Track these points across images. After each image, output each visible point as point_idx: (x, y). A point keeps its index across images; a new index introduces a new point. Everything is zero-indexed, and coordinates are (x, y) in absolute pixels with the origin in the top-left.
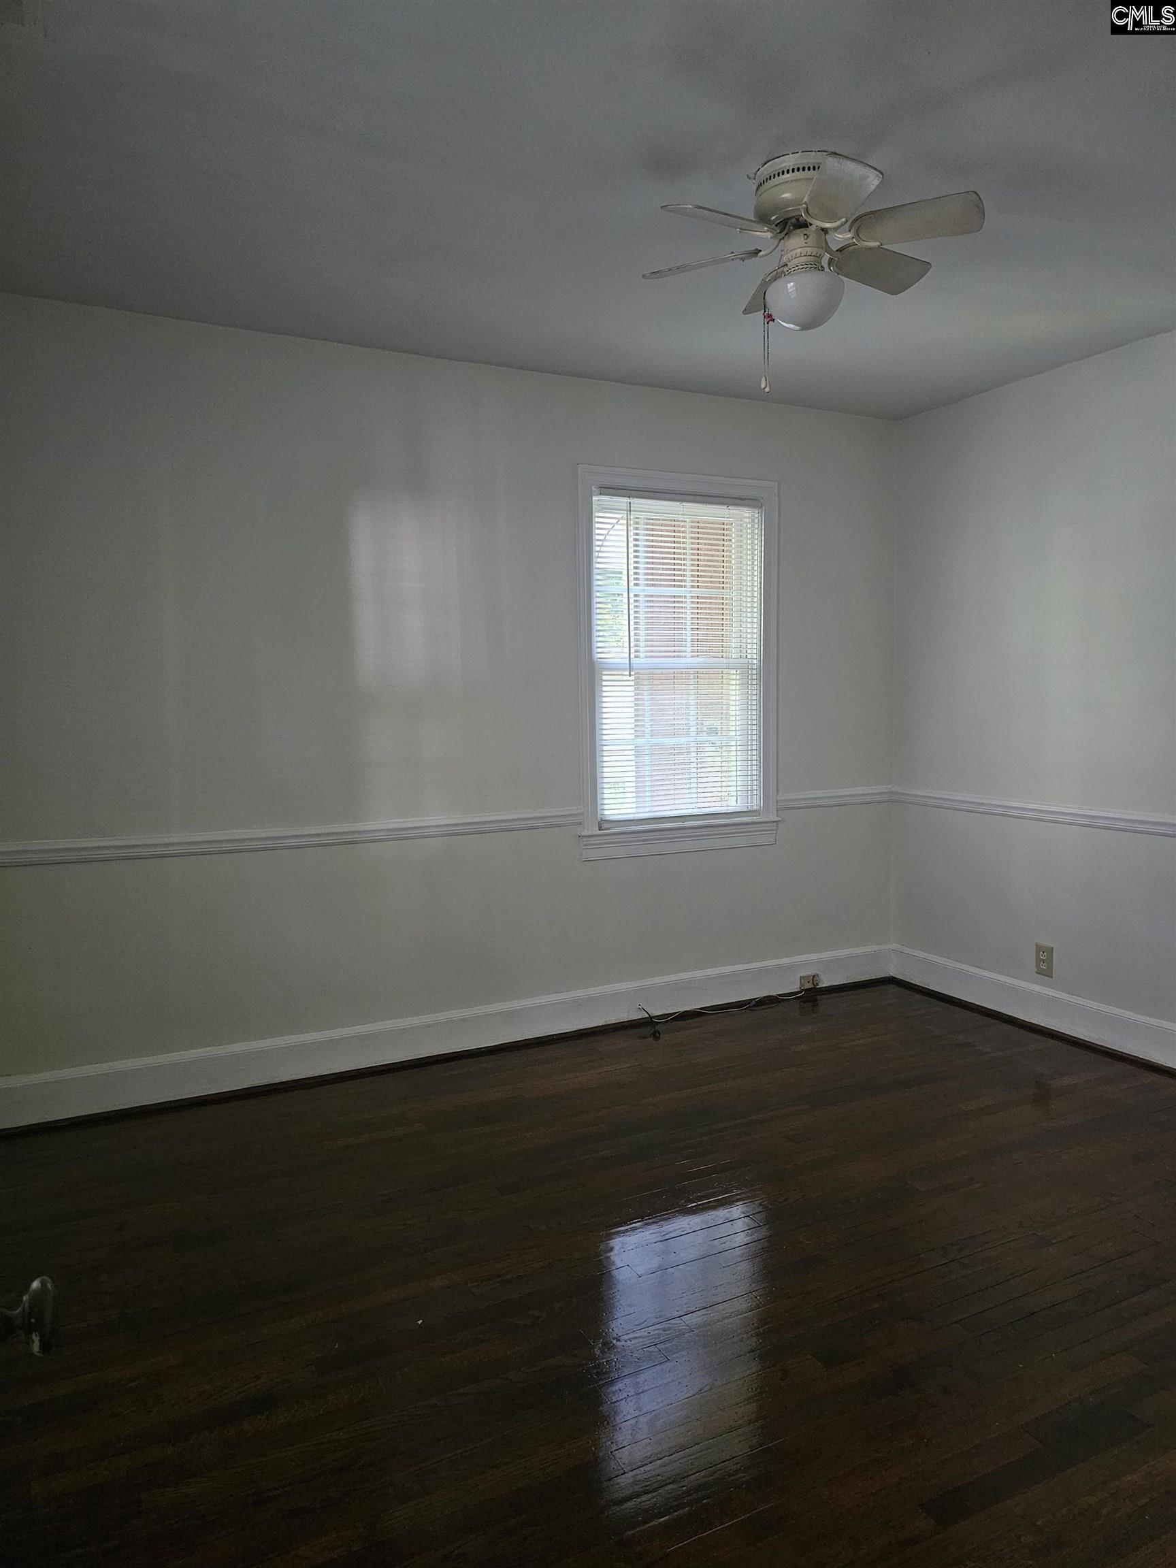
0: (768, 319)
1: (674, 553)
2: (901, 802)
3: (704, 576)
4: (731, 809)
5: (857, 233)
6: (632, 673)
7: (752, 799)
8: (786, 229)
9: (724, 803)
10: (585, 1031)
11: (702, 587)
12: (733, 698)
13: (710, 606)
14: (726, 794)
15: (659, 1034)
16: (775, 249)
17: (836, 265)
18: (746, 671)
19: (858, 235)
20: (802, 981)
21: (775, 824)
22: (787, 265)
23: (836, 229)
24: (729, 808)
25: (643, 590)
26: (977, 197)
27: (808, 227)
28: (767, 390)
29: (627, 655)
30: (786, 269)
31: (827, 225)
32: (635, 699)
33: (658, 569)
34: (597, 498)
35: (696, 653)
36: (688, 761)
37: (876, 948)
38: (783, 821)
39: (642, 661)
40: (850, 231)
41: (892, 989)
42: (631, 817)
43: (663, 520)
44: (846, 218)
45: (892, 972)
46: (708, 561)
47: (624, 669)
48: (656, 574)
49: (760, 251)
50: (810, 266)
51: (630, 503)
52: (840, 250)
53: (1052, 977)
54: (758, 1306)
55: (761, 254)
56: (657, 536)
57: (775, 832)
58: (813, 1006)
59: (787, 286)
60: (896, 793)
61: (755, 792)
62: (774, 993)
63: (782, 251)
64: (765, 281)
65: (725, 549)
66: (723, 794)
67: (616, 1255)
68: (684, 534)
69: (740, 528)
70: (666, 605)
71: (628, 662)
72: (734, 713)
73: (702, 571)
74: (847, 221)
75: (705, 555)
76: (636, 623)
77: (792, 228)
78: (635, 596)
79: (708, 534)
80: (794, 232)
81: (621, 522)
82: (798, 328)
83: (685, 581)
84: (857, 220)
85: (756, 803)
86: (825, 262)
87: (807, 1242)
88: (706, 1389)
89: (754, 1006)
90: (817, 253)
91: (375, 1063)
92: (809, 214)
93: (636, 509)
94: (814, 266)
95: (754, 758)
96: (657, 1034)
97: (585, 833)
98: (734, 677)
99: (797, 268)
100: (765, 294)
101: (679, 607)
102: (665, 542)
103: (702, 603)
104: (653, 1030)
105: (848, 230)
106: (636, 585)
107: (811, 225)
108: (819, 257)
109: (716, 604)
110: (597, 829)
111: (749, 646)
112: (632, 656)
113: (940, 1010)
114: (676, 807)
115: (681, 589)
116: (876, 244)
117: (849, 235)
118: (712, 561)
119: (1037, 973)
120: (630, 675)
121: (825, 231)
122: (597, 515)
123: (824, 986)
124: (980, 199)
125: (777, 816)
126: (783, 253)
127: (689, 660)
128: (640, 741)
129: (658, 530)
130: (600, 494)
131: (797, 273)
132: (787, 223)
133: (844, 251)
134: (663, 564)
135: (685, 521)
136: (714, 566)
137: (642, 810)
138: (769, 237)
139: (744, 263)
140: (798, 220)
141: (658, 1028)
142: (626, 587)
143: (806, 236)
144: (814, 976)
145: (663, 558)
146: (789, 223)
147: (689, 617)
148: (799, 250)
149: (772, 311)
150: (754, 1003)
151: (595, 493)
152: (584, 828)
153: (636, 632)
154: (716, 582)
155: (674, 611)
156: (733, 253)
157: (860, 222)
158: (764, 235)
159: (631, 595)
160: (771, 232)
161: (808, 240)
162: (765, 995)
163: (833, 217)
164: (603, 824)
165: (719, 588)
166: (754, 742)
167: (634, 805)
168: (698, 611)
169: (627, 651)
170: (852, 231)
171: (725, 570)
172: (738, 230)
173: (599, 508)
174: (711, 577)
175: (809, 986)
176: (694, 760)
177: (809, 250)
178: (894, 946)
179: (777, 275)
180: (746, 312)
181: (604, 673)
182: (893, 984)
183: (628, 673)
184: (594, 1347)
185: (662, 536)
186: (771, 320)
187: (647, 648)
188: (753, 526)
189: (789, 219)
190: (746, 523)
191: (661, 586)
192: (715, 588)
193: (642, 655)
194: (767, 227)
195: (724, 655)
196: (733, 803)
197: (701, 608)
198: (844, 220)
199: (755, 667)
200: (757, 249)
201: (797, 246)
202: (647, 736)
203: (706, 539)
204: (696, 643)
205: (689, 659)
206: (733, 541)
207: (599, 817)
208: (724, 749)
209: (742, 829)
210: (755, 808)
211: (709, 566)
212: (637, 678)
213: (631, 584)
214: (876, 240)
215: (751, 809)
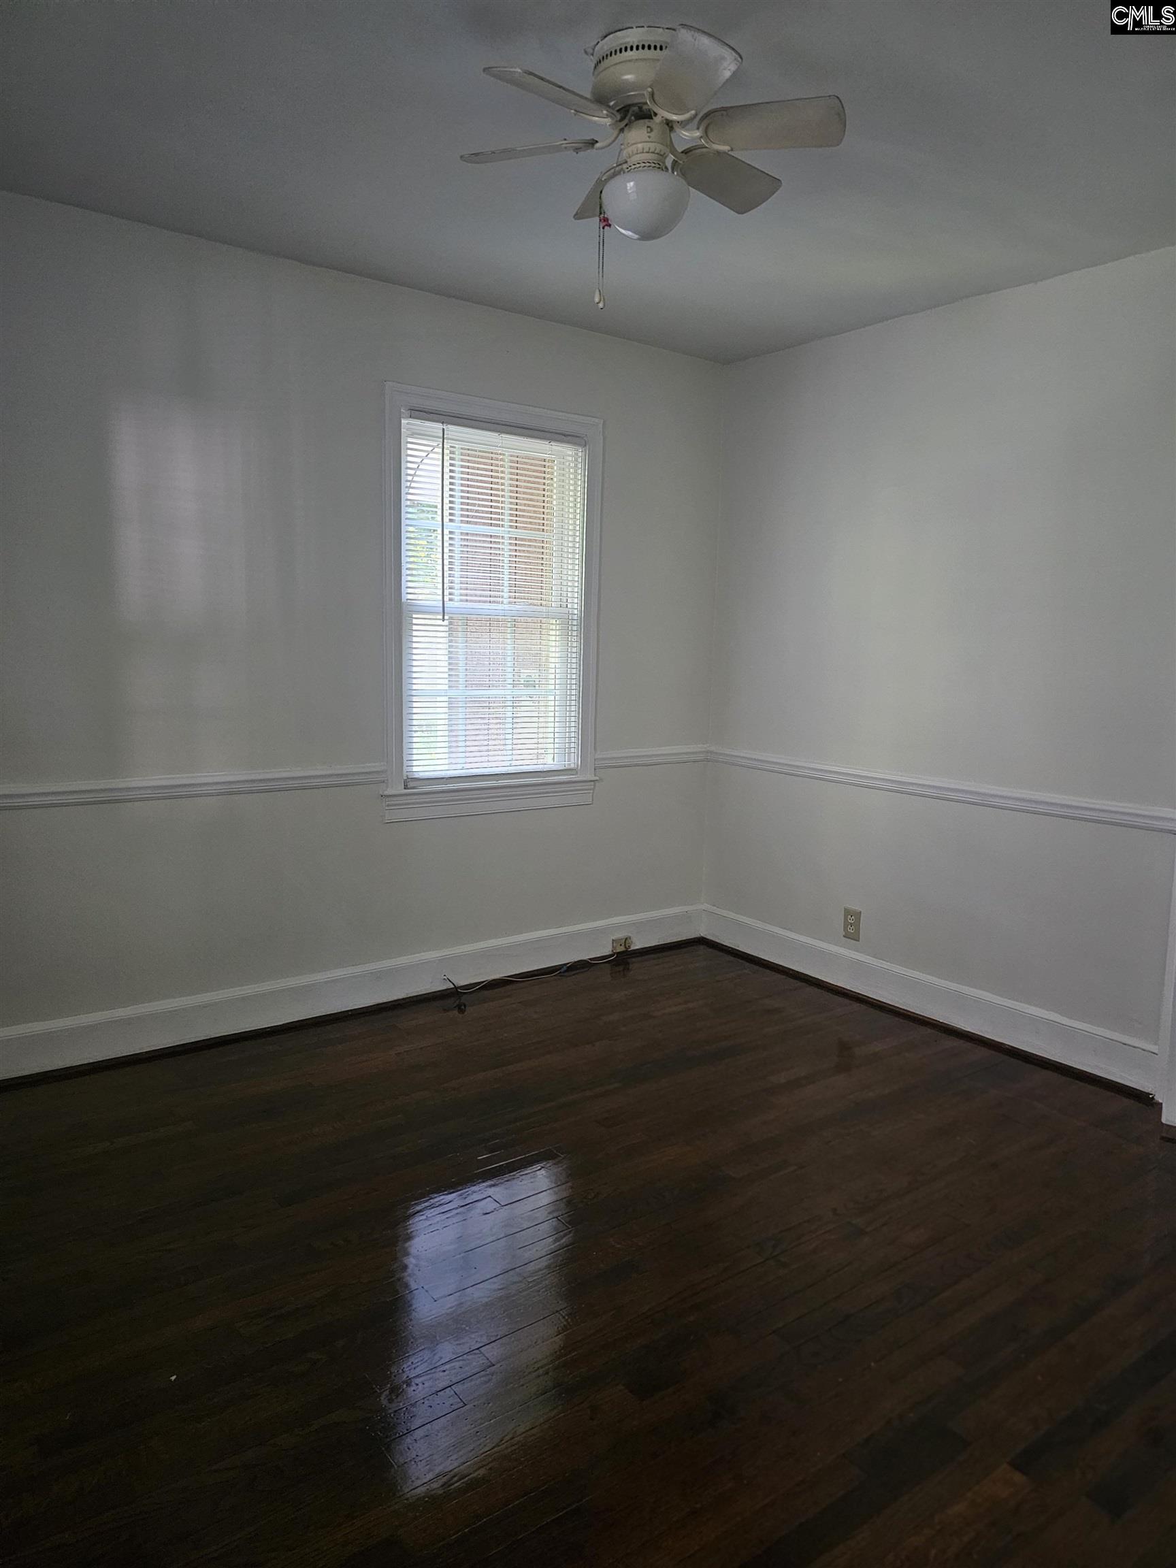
0: (604, 224)
1: (491, 489)
2: (717, 761)
3: (523, 516)
4: (546, 768)
5: (706, 132)
6: (446, 617)
7: (569, 756)
8: (628, 118)
9: (541, 761)
10: (383, 1006)
11: (520, 528)
12: (553, 649)
13: (529, 549)
14: (543, 751)
15: (465, 1006)
16: (614, 141)
17: (681, 170)
18: (566, 621)
19: (707, 136)
20: (614, 944)
21: (592, 783)
22: (626, 162)
23: (683, 124)
24: (545, 766)
25: (457, 527)
26: (839, 104)
27: (652, 118)
28: (601, 305)
29: (441, 598)
30: (625, 166)
31: (675, 118)
32: (449, 646)
33: (474, 505)
34: (407, 421)
35: (514, 600)
36: (504, 716)
37: (686, 908)
38: (601, 780)
39: (457, 604)
40: (698, 129)
41: (702, 949)
42: (442, 774)
43: (480, 451)
44: (696, 110)
45: (703, 931)
46: (527, 500)
47: (438, 613)
48: (471, 511)
49: (597, 142)
50: (653, 165)
51: (443, 429)
52: (685, 152)
53: (858, 941)
54: (565, 1328)
55: (597, 145)
56: (473, 468)
57: (592, 792)
58: (624, 970)
59: (626, 187)
60: (711, 752)
61: (572, 750)
62: (586, 957)
63: (621, 144)
64: (601, 180)
65: (547, 488)
66: (540, 751)
67: (409, 1275)
68: (502, 469)
69: (562, 466)
70: (482, 545)
71: (441, 605)
72: (553, 665)
73: (521, 510)
74: (696, 115)
75: (524, 493)
76: (450, 563)
77: (633, 118)
78: (451, 533)
79: (528, 470)
80: (635, 123)
81: (436, 450)
82: (636, 236)
83: (503, 520)
84: (706, 116)
85: (573, 761)
86: (669, 162)
87: (618, 1246)
88: (507, 1438)
89: (565, 971)
90: (661, 151)
91: (140, 1049)
92: (653, 100)
93: (450, 437)
94: (658, 166)
95: (573, 714)
96: (463, 1007)
97: (389, 792)
98: (554, 627)
99: (638, 165)
100: (601, 192)
101: (495, 548)
102: (481, 475)
103: (520, 545)
104: (457, 1002)
105: (695, 128)
106: (451, 520)
107: (656, 114)
108: (663, 156)
109: (535, 547)
110: (403, 787)
111: (569, 595)
112: (446, 599)
113: (750, 973)
114: (490, 764)
115: (498, 528)
116: (726, 148)
117: (698, 134)
118: (531, 500)
119: (844, 936)
120: (443, 620)
121: (669, 124)
122: (410, 440)
123: (637, 948)
124: (843, 107)
125: (595, 776)
126: (623, 147)
127: (507, 607)
128: (452, 693)
129: (475, 462)
130: (411, 417)
131: (640, 171)
132: (628, 111)
133: (690, 153)
134: (479, 499)
135: (504, 455)
136: (534, 506)
137: (454, 767)
138: (608, 124)
139: (578, 155)
140: (640, 108)
141: (464, 999)
142: (441, 523)
143: (649, 129)
144: (626, 939)
145: (479, 493)
146: (630, 112)
147: (506, 560)
148: (640, 146)
149: (609, 214)
150: (565, 968)
151: (404, 416)
152: (387, 787)
153: (451, 572)
154: (535, 523)
155: (490, 552)
156: (565, 140)
157: (710, 119)
158: (603, 121)
159: (446, 532)
160: (611, 117)
161: (653, 133)
162: (576, 960)
163: (682, 109)
164: (409, 782)
165: (538, 530)
166: (573, 698)
167: (446, 761)
168: (515, 554)
169: (440, 592)
170: (701, 129)
171: (546, 511)
172: (573, 111)
173: (409, 433)
174: (530, 517)
175: (622, 949)
176: (510, 714)
177: (652, 146)
178: (706, 906)
179: (618, 171)
180: (578, 216)
181: (414, 616)
182: (703, 944)
183: (441, 617)
184: (379, 1396)
185: (478, 469)
186: (607, 225)
187: (461, 591)
188: (576, 466)
189: (630, 106)
190: (569, 461)
191: (476, 523)
192: (535, 529)
193: (456, 598)
194: (607, 111)
195: (544, 603)
196: (550, 762)
197: (519, 550)
198: (693, 112)
199: (575, 617)
200: (593, 140)
201: (639, 140)
202: (461, 687)
203: (526, 476)
204: (514, 588)
205: (504, 606)
206: (555, 479)
207: (405, 774)
208: (542, 703)
209: (558, 788)
210: (572, 766)
211: (529, 505)
212: (451, 623)
213: (446, 519)
214: (725, 143)
215: (569, 767)
